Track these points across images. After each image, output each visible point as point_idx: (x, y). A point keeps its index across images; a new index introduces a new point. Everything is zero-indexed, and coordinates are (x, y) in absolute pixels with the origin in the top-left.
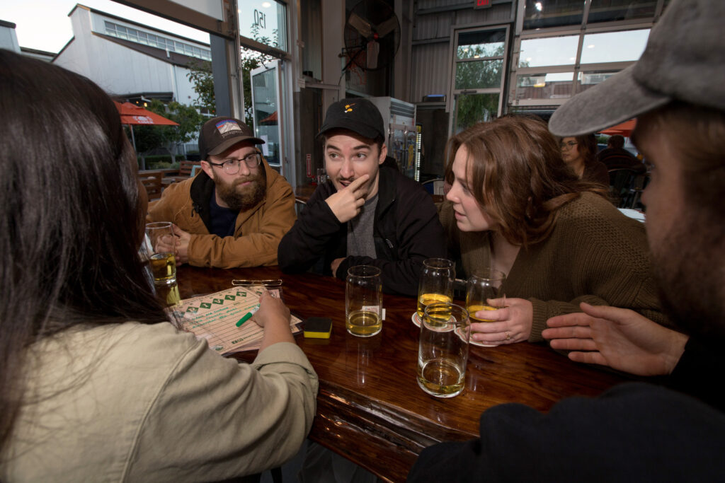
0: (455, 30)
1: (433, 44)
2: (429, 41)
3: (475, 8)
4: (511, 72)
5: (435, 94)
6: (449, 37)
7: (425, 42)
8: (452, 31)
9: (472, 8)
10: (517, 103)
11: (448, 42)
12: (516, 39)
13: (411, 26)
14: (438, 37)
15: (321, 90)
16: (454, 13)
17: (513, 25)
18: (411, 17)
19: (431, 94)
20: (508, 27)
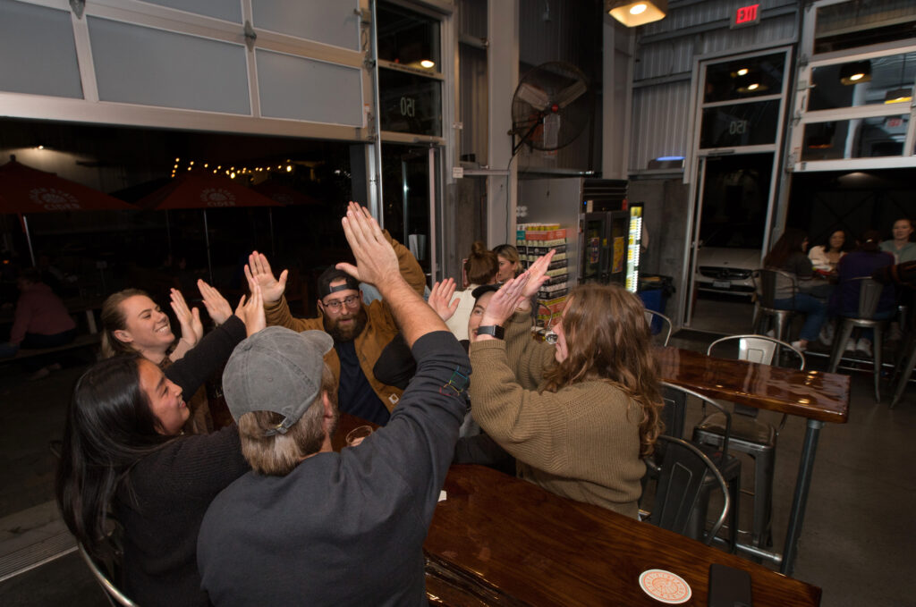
0: (700, 61)
1: (667, 85)
2: (659, 81)
3: (731, 27)
4: (793, 119)
5: (669, 155)
6: (690, 72)
7: (654, 82)
8: (696, 64)
9: (728, 27)
10: (803, 167)
11: (689, 80)
12: (801, 68)
13: (631, 62)
14: (674, 72)
15: (485, 178)
16: (698, 38)
17: (796, 46)
18: (632, 49)
19: (662, 156)
20: (789, 50)
